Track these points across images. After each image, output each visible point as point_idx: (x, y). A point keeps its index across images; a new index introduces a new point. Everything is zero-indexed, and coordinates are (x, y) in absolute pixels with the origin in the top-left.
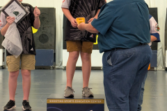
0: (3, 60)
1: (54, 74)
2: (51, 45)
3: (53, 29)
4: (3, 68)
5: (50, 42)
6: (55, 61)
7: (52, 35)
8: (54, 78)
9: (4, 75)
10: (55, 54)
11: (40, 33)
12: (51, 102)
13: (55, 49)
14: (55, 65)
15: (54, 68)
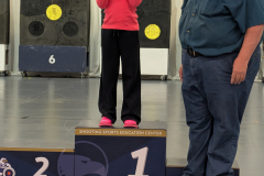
0: (7, 63)
1: (87, 85)
2: (82, 40)
3: (86, 14)
4: (6, 74)
5: (80, 35)
6: (88, 64)
7: (84, 23)
8: (87, 93)
9: (7, 86)
10: (88, 53)
11: (66, 20)
12: (82, 132)
13: (88, 45)
14: (88, 71)
15: (86, 76)
